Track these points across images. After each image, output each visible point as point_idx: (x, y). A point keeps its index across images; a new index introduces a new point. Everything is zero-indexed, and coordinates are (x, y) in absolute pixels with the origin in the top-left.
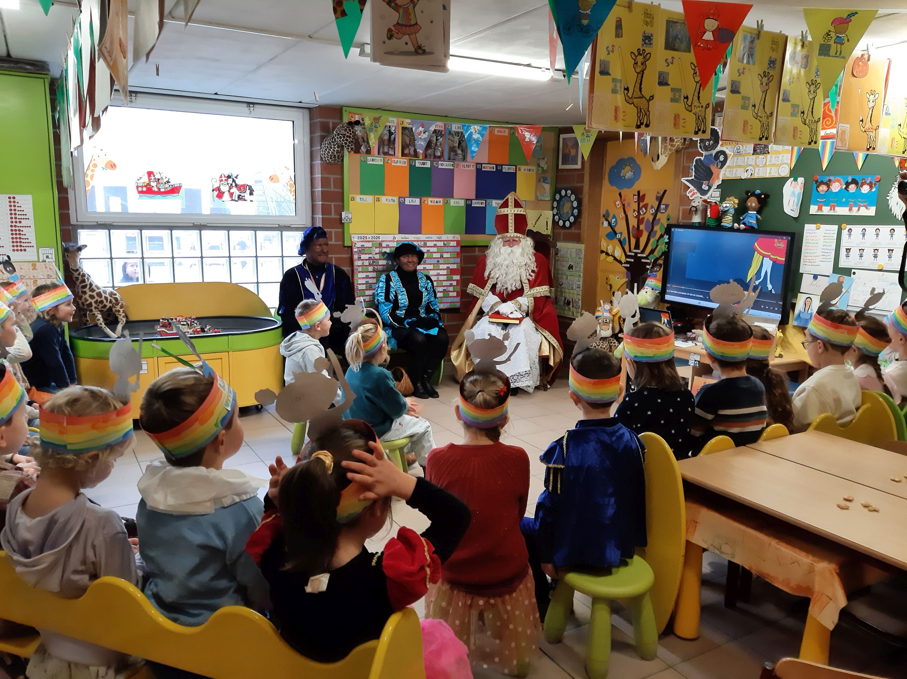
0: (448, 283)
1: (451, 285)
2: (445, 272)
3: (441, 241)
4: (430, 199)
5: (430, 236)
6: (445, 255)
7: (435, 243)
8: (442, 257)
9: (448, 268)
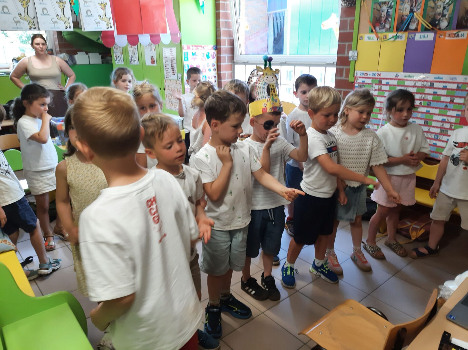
2: (453, 120)
6: (457, 100)
7: (445, 84)
8: (452, 101)
9: (457, 116)
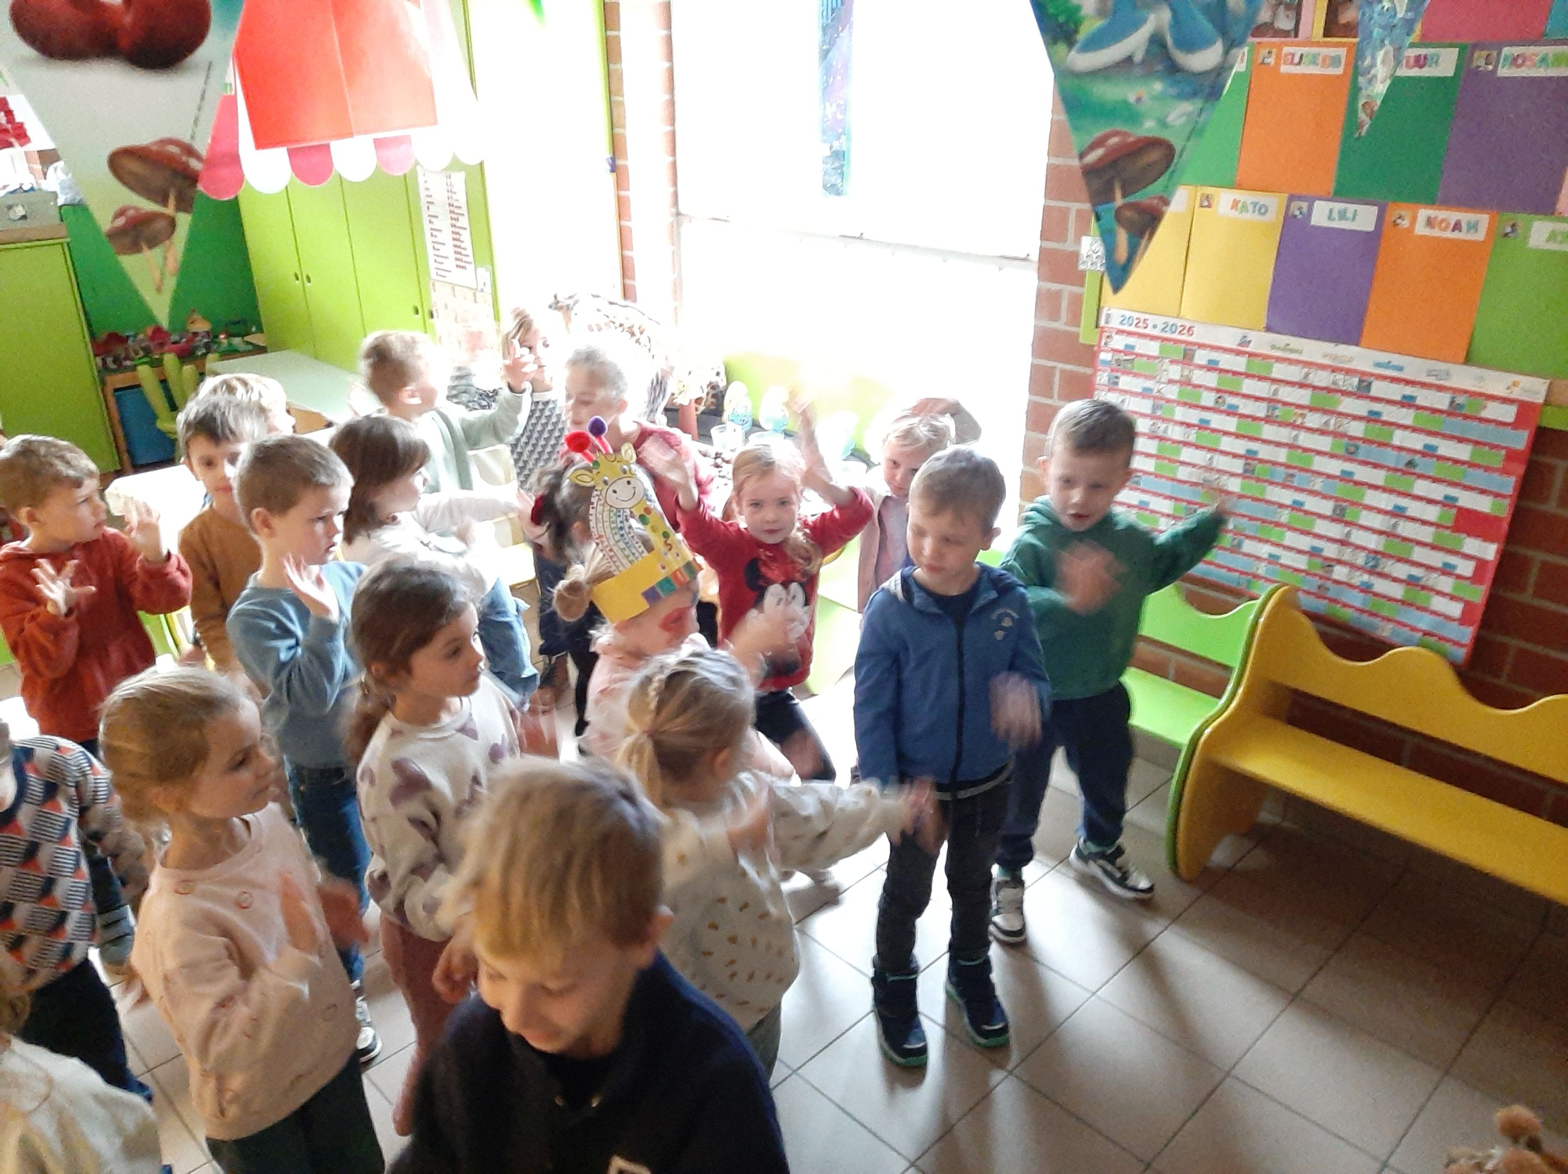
0: (1436, 559)
1: (1447, 570)
2: (1432, 513)
3: (1440, 388)
4: (1423, 213)
5: (1396, 359)
6: (1446, 448)
7: (1409, 391)
8: (1430, 450)
9: (1448, 502)
